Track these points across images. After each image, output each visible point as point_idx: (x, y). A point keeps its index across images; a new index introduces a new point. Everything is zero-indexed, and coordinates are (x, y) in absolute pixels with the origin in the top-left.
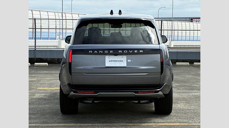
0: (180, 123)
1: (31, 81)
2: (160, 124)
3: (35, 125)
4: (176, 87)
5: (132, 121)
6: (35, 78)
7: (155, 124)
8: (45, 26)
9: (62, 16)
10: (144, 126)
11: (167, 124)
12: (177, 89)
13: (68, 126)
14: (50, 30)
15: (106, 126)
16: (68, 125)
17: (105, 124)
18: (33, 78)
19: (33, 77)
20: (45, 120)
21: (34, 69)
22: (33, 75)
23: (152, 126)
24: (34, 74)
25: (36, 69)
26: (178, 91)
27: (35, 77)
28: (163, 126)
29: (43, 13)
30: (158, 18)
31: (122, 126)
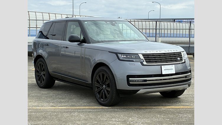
0: (183, 106)
3: (65, 107)
5: (144, 105)
10: (154, 108)
13: (93, 109)
16: (93, 107)
17: (122, 107)
20: (73, 104)
28: (170, 108)
29: (51, 15)
30: (148, 19)
31: (137, 109)
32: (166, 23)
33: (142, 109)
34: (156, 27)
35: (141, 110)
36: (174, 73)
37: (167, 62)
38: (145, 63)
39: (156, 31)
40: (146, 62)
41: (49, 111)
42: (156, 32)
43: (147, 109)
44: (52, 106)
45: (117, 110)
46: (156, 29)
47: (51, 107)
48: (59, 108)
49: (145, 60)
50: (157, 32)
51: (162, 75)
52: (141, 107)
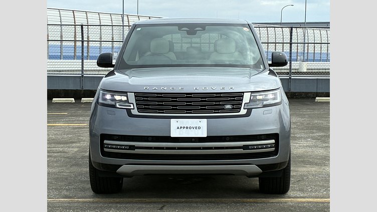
1: (79, 128)
2: (299, 200)
4: (319, 138)
6: (84, 123)
7: (290, 199)
8: (94, 37)
9: (123, 21)
10: (272, 202)
11: (311, 200)
12: (321, 142)
13: (147, 202)
14: (104, 44)
15: (210, 202)
17: (207, 200)
18: (81, 123)
19: (81, 121)
21: (81, 108)
22: (81, 118)
23: (286, 202)
24: (82, 116)
25: (84, 108)
26: (324, 145)
27: (83, 121)
28: (304, 202)
29: (91, 15)
30: (281, 24)
31: (236, 203)
32: (317, 31)
33: (247, 202)
34: (291, 38)
35: (245, 205)
36: (205, 135)
37: (191, 113)
38: (135, 112)
39: (291, 47)
40: (138, 109)
41: (59, 207)
42: (291, 50)
43: (257, 203)
44: (66, 197)
45: (195, 205)
46: (291, 44)
47: (64, 198)
48: (79, 200)
49: (137, 104)
50: (293, 51)
51: (169, 139)
52: (245, 200)
